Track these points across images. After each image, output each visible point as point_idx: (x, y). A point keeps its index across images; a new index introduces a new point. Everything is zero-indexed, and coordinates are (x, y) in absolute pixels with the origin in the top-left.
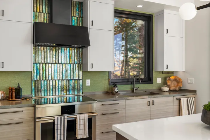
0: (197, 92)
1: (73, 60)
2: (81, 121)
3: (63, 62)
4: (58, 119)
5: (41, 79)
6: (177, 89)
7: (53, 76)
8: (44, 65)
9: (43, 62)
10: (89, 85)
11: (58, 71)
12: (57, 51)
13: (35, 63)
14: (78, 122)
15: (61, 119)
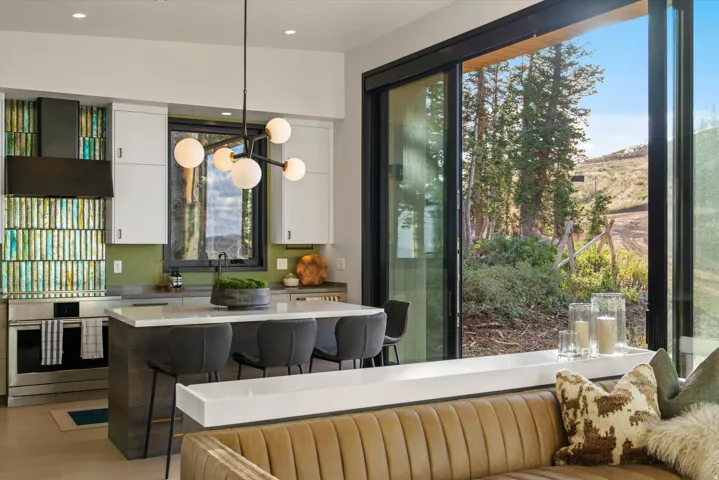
0: (349, 287)
1: (86, 222)
2: (91, 330)
3: (64, 227)
4: (47, 324)
5: (21, 259)
6: (316, 282)
7: (44, 253)
8: (26, 232)
9: (24, 226)
10: (120, 271)
11: (56, 244)
12: (53, 206)
13: (8, 229)
14: (84, 332)
15: (53, 324)
